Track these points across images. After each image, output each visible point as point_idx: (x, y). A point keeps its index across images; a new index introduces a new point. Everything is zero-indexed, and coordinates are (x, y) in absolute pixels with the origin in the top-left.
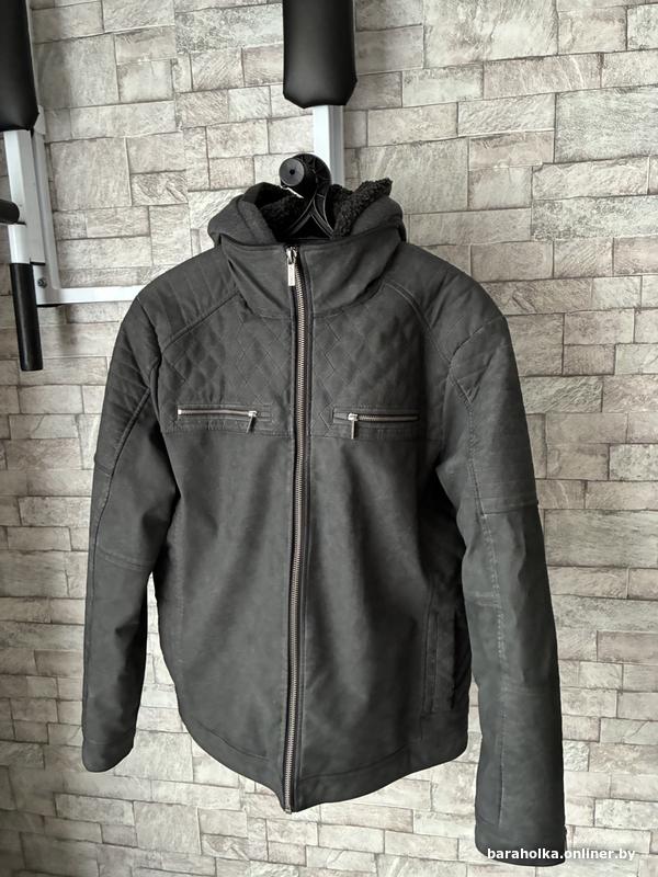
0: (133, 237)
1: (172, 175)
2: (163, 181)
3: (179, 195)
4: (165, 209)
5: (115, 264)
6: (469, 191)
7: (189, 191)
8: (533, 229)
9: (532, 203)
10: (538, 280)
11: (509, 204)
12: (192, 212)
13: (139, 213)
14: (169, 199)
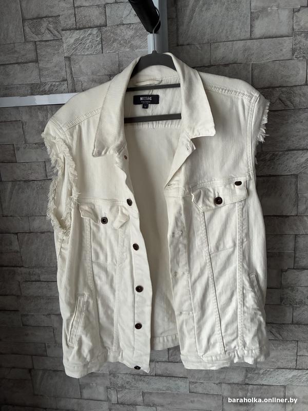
0: (26, 63)
1: (51, 19)
2: (45, 24)
3: (56, 33)
4: (47, 43)
5: (16, 82)
6: (251, 26)
7: (63, 30)
8: (293, 51)
9: (293, 33)
10: (296, 86)
11: (278, 34)
12: (65, 45)
13: (30, 46)
14: (49, 36)
